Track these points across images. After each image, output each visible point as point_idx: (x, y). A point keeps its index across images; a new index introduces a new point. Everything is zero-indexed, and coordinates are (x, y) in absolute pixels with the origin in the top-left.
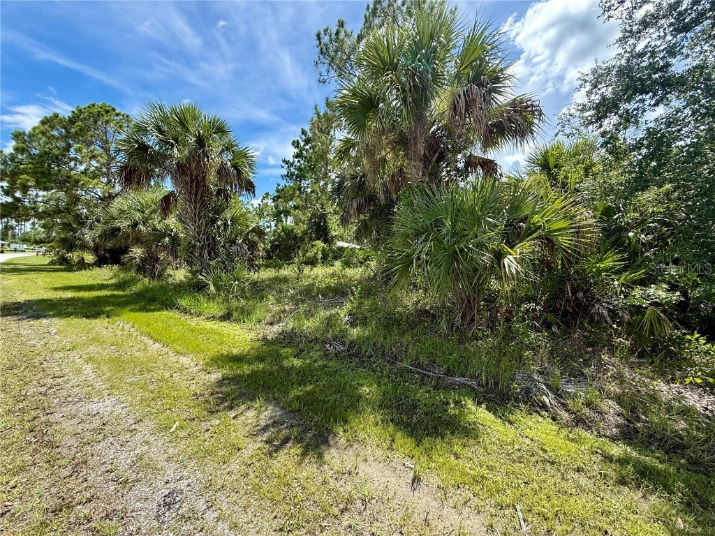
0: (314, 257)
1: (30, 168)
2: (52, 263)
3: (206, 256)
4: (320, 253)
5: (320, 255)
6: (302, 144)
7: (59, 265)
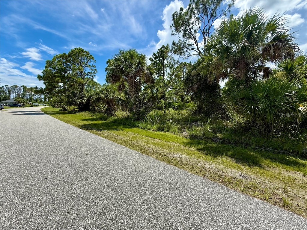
0: (161, 106)
1: (59, 75)
2: (60, 110)
3: (138, 107)
4: (164, 104)
5: (164, 106)
6: (154, 59)
7: (63, 111)
